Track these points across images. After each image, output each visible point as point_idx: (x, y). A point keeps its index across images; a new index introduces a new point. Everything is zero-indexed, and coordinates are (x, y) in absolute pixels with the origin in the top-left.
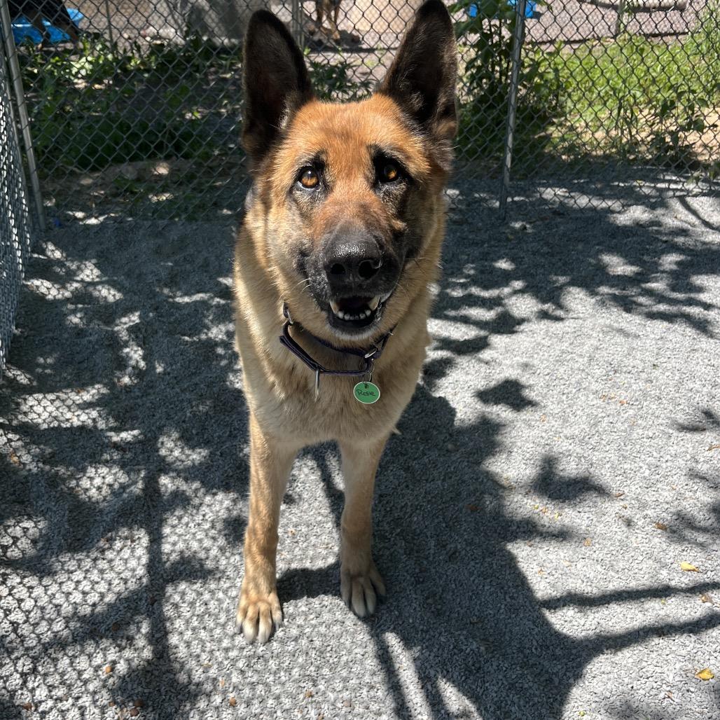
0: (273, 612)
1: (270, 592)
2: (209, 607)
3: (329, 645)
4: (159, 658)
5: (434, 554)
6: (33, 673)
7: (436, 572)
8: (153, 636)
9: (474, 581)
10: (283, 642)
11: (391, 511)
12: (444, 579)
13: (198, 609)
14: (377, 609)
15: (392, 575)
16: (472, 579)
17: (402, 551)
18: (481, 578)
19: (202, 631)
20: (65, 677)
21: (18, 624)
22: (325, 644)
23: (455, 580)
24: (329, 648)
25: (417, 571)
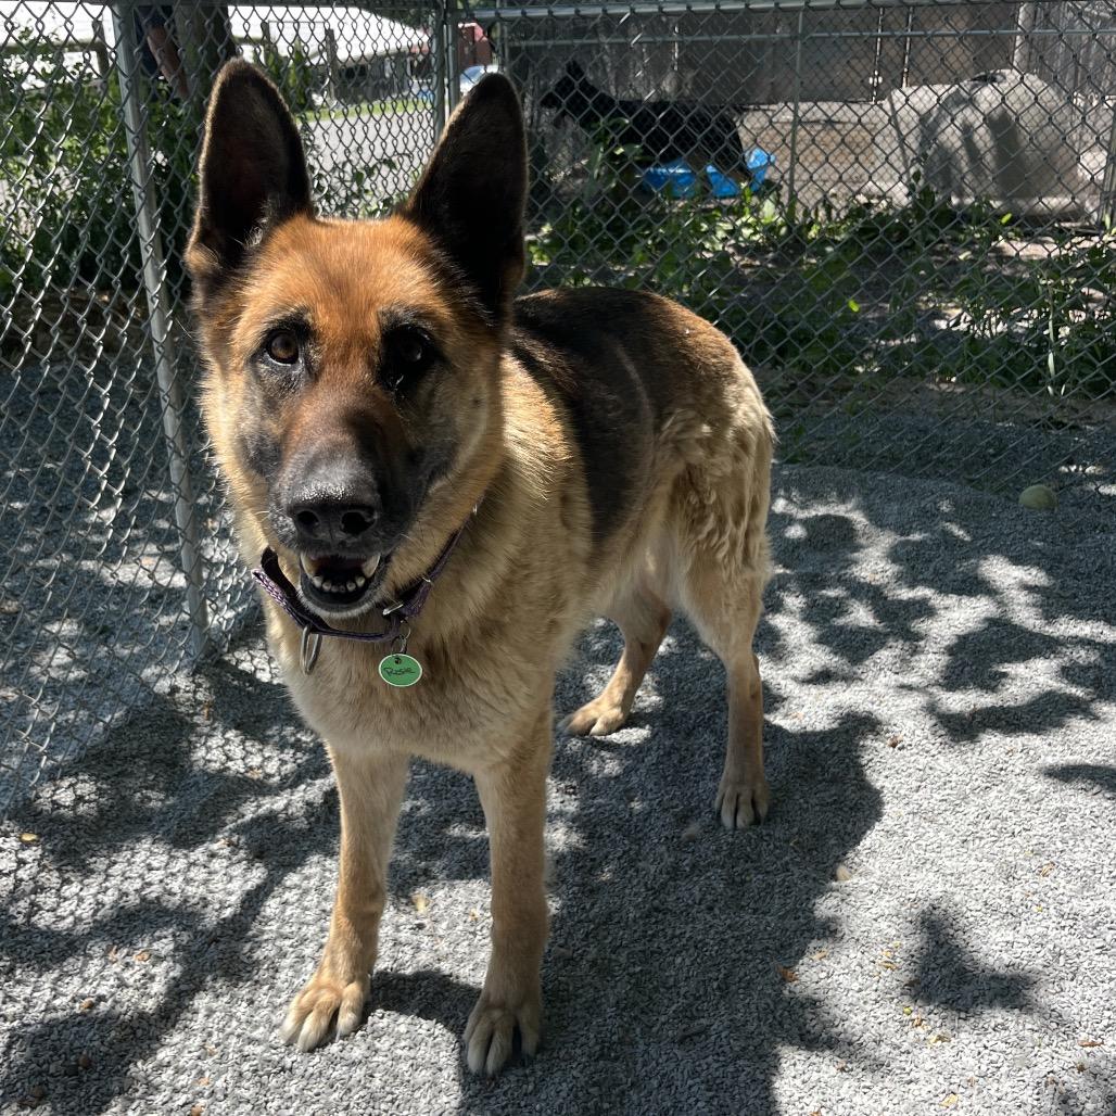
0: (341, 1012)
1: (351, 981)
2: (278, 975)
3: (392, 1093)
4: (163, 1018)
5: (664, 1024)
6: (7, 974)
7: (646, 1052)
8: (177, 986)
9: (690, 1087)
10: (333, 1062)
11: (653, 936)
12: (648, 1068)
13: (261, 972)
14: (504, 1069)
15: (574, 1032)
16: (690, 1082)
17: (612, 1000)
18: (703, 1087)
19: (244, 1004)
20: (35, 994)
21: (40, 909)
22: (387, 1089)
23: (665, 1075)
24: (390, 1097)
25: (615, 1038)
